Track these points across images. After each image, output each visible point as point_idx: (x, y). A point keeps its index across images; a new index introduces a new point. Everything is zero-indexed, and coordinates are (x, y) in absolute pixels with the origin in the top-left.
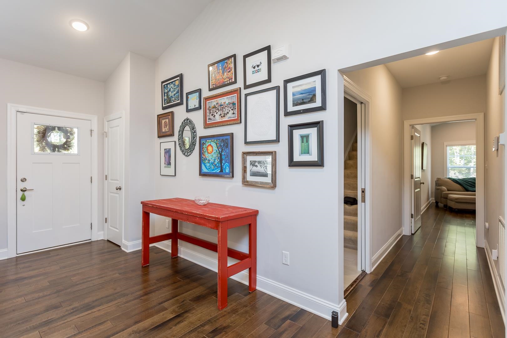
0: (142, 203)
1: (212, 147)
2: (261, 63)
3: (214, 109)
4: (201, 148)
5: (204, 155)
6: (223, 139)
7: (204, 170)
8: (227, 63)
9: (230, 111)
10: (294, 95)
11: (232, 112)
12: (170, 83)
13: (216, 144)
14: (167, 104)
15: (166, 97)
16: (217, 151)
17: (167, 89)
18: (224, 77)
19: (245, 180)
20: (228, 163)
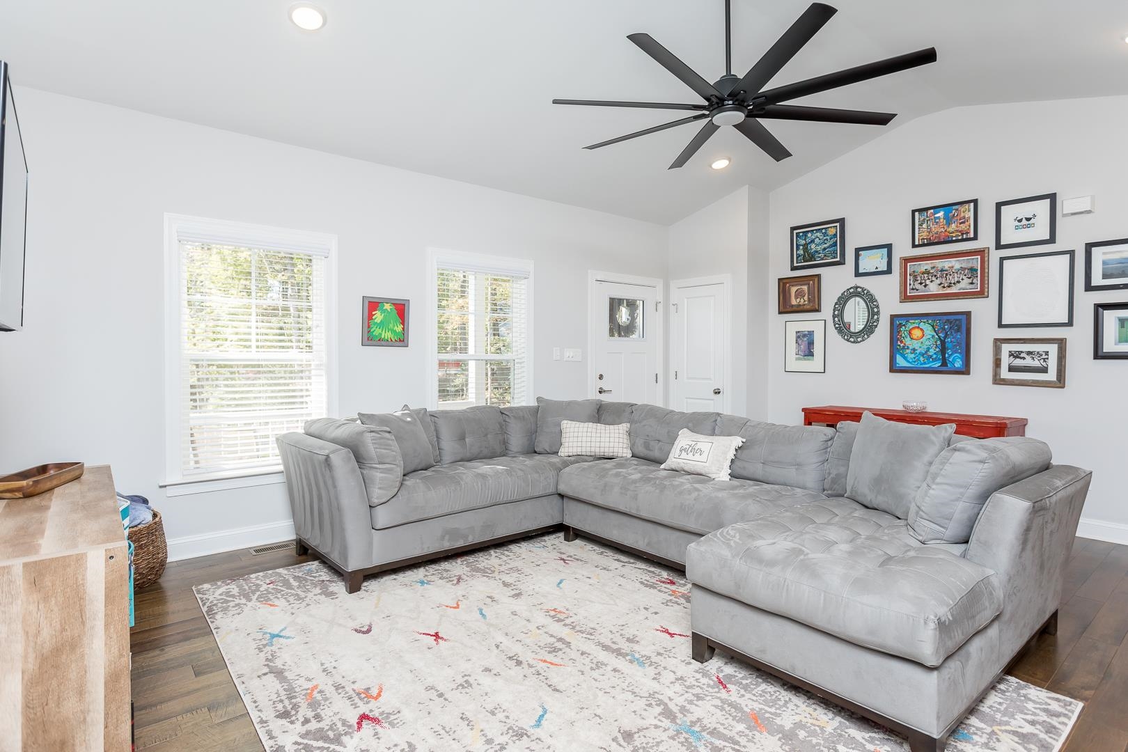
0: (804, 410)
1: (921, 329)
2: (1034, 216)
3: (926, 275)
4: (895, 331)
5: (902, 342)
6: (948, 320)
7: (901, 362)
8: (957, 210)
9: (962, 279)
10: (1104, 263)
11: (967, 281)
12: (813, 231)
13: (933, 326)
14: (804, 262)
15: (801, 252)
16: (933, 336)
17: (805, 240)
18: (950, 229)
19: (998, 377)
20: (960, 353)
